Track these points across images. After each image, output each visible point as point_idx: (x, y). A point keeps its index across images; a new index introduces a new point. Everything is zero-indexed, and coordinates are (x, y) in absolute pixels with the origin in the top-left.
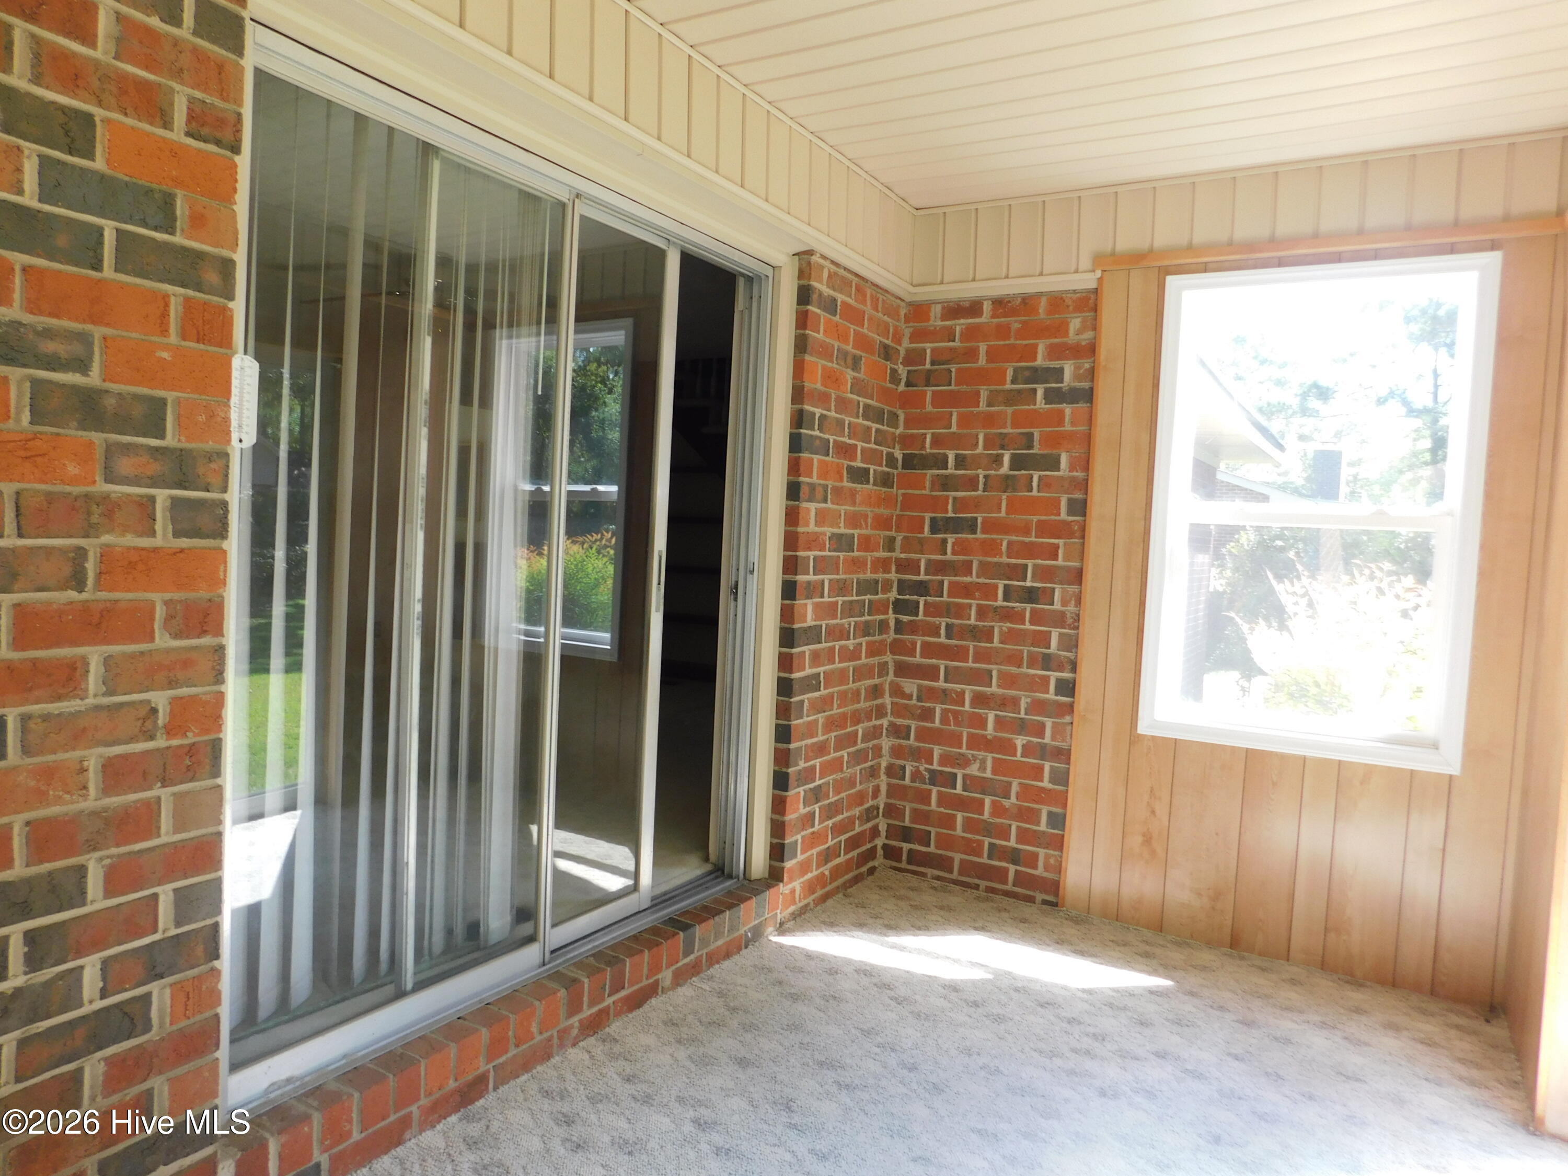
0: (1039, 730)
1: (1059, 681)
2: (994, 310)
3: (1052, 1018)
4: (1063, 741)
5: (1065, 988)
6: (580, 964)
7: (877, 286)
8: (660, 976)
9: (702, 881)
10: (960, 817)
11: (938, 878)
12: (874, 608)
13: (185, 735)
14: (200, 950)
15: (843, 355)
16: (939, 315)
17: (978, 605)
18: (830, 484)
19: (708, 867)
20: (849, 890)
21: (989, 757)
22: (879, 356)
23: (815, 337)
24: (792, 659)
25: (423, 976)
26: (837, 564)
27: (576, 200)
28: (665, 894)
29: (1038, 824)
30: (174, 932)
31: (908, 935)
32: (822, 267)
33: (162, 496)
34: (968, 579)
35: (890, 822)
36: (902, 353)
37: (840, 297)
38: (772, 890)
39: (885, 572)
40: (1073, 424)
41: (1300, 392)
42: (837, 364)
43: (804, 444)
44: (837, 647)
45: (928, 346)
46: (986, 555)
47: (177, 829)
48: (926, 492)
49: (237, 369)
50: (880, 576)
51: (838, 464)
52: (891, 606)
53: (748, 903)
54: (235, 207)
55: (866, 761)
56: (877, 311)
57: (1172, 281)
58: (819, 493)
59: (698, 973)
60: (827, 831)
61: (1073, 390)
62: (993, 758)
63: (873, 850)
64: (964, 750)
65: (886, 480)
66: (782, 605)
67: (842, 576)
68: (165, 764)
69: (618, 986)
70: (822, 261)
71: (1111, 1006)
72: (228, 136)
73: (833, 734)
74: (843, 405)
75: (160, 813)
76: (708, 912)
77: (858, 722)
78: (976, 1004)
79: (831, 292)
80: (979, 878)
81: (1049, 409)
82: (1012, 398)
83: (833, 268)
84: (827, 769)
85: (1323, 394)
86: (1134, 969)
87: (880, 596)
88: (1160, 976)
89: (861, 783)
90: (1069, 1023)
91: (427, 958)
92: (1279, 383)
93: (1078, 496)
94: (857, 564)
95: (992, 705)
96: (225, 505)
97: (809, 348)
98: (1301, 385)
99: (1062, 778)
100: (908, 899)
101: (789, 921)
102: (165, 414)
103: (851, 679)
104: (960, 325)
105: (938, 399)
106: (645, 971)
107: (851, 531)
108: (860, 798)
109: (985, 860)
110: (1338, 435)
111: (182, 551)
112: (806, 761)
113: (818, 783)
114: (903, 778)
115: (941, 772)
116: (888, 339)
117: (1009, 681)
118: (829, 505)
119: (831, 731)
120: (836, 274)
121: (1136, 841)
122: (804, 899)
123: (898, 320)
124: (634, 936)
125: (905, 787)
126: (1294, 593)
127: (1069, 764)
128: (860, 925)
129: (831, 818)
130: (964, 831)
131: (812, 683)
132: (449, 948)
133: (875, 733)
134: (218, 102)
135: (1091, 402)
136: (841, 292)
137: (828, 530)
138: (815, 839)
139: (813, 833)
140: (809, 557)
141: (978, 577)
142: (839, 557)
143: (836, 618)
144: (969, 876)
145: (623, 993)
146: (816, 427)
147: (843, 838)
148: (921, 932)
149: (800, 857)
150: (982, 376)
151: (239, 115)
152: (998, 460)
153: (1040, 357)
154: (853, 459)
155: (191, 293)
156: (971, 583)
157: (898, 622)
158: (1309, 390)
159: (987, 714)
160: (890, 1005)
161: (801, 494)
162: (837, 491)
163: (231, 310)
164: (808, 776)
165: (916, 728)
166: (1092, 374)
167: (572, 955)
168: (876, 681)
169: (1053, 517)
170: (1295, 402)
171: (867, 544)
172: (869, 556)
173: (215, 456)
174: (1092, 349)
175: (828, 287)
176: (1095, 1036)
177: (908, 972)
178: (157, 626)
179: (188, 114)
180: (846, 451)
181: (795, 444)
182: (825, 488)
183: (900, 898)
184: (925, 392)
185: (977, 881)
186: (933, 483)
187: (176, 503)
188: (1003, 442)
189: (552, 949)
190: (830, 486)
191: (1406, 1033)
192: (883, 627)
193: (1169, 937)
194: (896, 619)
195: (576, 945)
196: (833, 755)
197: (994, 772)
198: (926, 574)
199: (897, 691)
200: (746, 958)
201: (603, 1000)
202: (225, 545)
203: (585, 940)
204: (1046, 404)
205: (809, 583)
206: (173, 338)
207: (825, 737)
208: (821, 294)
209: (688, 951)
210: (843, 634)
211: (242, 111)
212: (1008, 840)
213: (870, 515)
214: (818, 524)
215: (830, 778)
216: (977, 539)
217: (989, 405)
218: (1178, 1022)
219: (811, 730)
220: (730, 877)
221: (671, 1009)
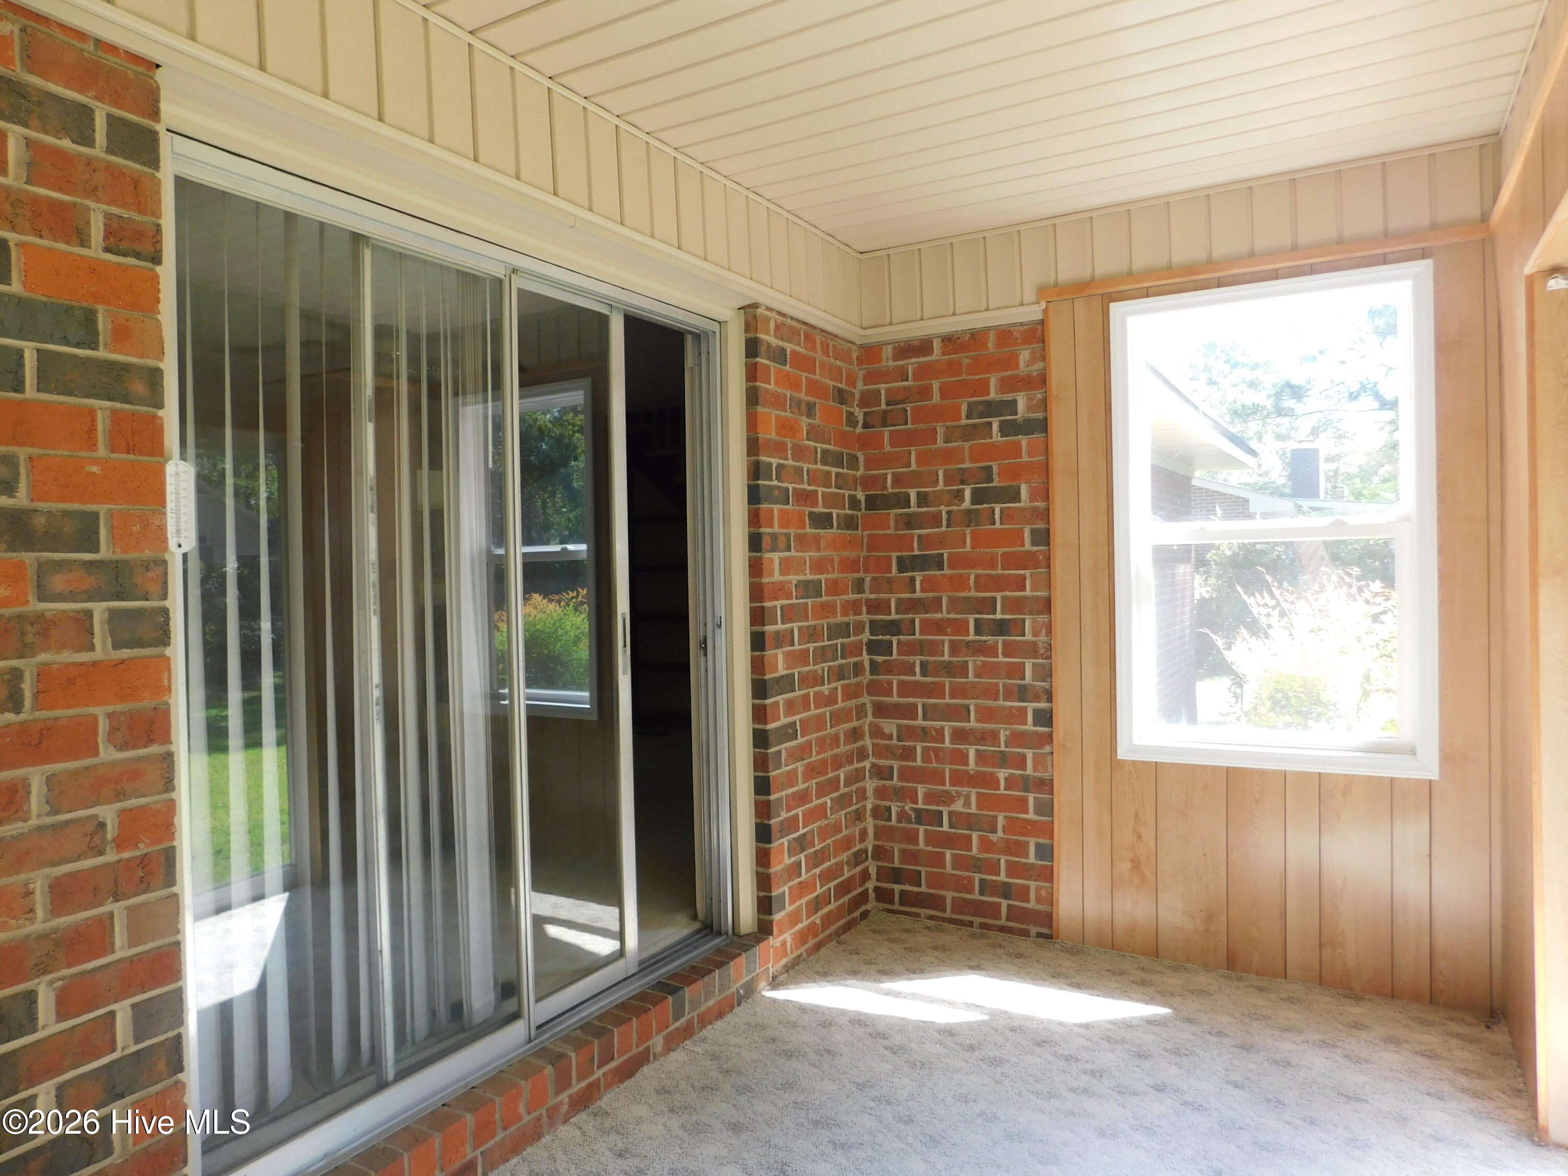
0: (1021, 762)
1: (1036, 712)
2: (944, 346)
3: (1049, 1056)
4: (1045, 771)
5: (1061, 1024)
6: (567, 1039)
7: (826, 332)
8: (650, 1043)
9: (691, 940)
10: (948, 854)
11: (932, 918)
12: (847, 651)
13: (136, 846)
14: (162, 1065)
15: (796, 403)
16: (890, 356)
17: (950, 640)
18: (792, 531)
19: (697, 925)
20: (842, 937)
21: (973, 792)
22: (834, 401)
23: (766, 389)
24: (765, 710)
25: (404, 1065)
26: (806, 610)
27: (513, 275)
28: (653, 956)
29: (1027, 857)
30: (134, 1048)
31: (902, 980)
32: (768, 319)
33: (99, 609)
34: (938, 616)
35: (880, 864)
36: (857, 396)
37: (789, 347)
38: (762, 945)
39: (855, 614)
40: (1030, 455)
41: (1273, 392)
42: (791, 412)
43: (762, 495)
44: (812, 694)
45: (883, 387)
46: (955, 590)
47: (131, 944)
48: (891, 531)
49: (171, 476)
50: (851, 618)
51: (799, 512)
52: (865, 648)
53: (737, 960)
54: (159, 317)
55: (851, 805)
56: (828, 356)
57: (1115, 308)
58: (782, 543)
59: (690, 1036)
60: (815, 880)
61: (1027, 421)
62: (977, 792)
63: (866, 892)
64: (947, 787)
65: (849, 523)
66: (752, 656)
67: (811, 623)
68: (116, 878)
69: (607, 1057)
70: (768, 313)
71: (1108, 1039)
72: (147, 248)
73: (814, 781)
74: (799, 453)
75: (113, 928)
76: (697, 972)
77: (839, 766)
78: (972, 1048)
79: (780, 343)
80: (973, 915)
81: (1004, 441)
82: (969, 433)
83: (780, 318)
84: (810, 817)
85: (1297, 392)
86: (1130, 999)
87: (852, 638)
88: (1157, 1004)
89: (846, 828)
90: (1066, 1060)
91: (409, 1045)
92: (1252, 385)
93: (1041, 525)
94: (826, 609)
95: (972, 739)
96: (165, 612)
97: (761, 400)
98: (1274, 385)
99: (1047, 809)
100: (903, 941)
101: (782, 973)
102: (98, 528)
103: (829, 724)
104: (912, 363)
105: (896, 439)
106: (635, 1038)
107: (818, 577)
108: (847, 842)
109: (976, 896)
110: (1315, 432)
111: (123, 662)
112: (788, 810)
113: (802, 832)
114: (890, 820)
115: (927, 811)
116: (841, 383)
117: (987, 715)
118: (793, 553)
119: (812, 778)
120: (783, 324)
121: (1124, 867)
122: (797, 949)
123: (851, 363)
124: (623, 1003)
125: (891, 828)
126: (1266, 605)
127: (1052, 794)
128: (854, 973)
129: (818, 866)
130: (953, 869)
131: (788, 733)
132: (433, 1032)
133: (858, 776)
134: (137, 217)
135: (1047, 433)
136: (789, 342)
137: (794, 578)
138: (804, 888)
139: (800, 883)
140: (776, 607)
141: (948, 613)
142: (807, 604)
143: (809, 665)
144: (962, 914)
145: (613, 1064)
146: (774, 477)
147: (832, 885)
148: (915, 975)
149: (789, 908)
150: (938, 413)
151: (158, 228)
152: (959, 495)
153: (992, 391)
154: (815, 504)
155: (118, 405)
156: (942, 619)
157: (872, 662)
158: (1282, 391)
159: (967, 749)
160: (885, 1056)
161: (763, 545)
162: (801, 539)
163: (161, 419)
164: (792, 824)
165: (899, 768)
166: (1044, 404)
167: (558, 1029)
168: (855, 724)
169: (1018, 549)
170: (1269, 404)
171: (835, 588)
172: (839, 600)
173: (152, 564)
174: (1042, 380)
175: (776, 337)
176: (1093, 1073)
177: (903, 1019)
178: (100, 740)
179: (105, 230)
180: (806, 498)
181: (754, 495)
182: (788, 536)
183: (893, 941)
184: (882, 433)
185: (970, 918)
186: (897, 522)
187: (114, 615)
188: (963, 477)
189: (538, 1024)
190: (792, 535)
191: (1406, 1046)
192: (858, 669)
193: (1166, 963)
194: (871, 660)
195: (563, 1017)
196: (816, 802)
197: (979, 807)
198: (897, 613)
199: (877, 732)
200: (740, 1015)
201: (592, 1073)
202: (168, 652)
203: (572, 1012)
204: (1002, 437)
205: (777, 632)
206: (102, 451)
207: (806, 785)
208: (769, 345)
209: (679, 1014)
210: (817, 680)
211: (162, 222)
212: (998, 874)
213: (836, 558)
214: (782, 573)
215: (814, 826)
216: (944, 575)
217: (946, 441)
218: (1177, 1052)
219: (790, 779)
220: (719, 933)
221: (663, 1076)
